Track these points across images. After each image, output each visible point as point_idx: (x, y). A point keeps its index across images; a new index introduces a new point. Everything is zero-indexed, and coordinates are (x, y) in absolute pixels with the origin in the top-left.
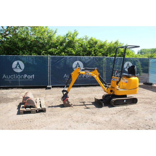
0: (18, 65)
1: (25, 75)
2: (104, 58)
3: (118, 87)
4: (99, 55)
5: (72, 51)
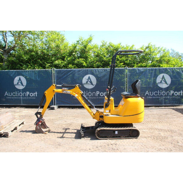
0: (20, 81)
1: (27, 92)
2: (126, 70)
3: (108, 111)
4: (120, 66)
5: (83, 62)
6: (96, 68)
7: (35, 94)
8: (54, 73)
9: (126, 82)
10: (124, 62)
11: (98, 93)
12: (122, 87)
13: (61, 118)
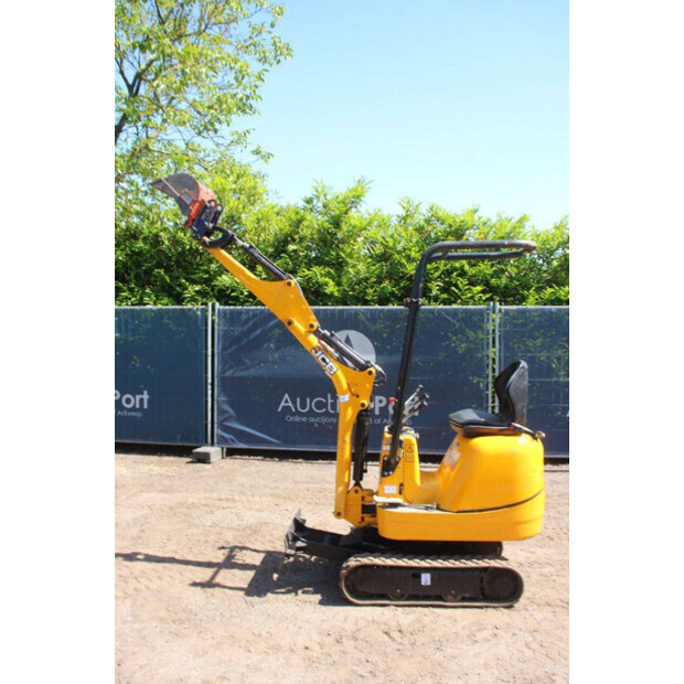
2: (490, 312)
3: (393, 489)
4: (472, 298)
5: (327, 279)
6: (377, 307)
7: (142, 400)
8: (213, 322)
9: (494, 360)
10: (487, 283)
11: (381, 401)
12: (478, 382)
13: (227, 500)
